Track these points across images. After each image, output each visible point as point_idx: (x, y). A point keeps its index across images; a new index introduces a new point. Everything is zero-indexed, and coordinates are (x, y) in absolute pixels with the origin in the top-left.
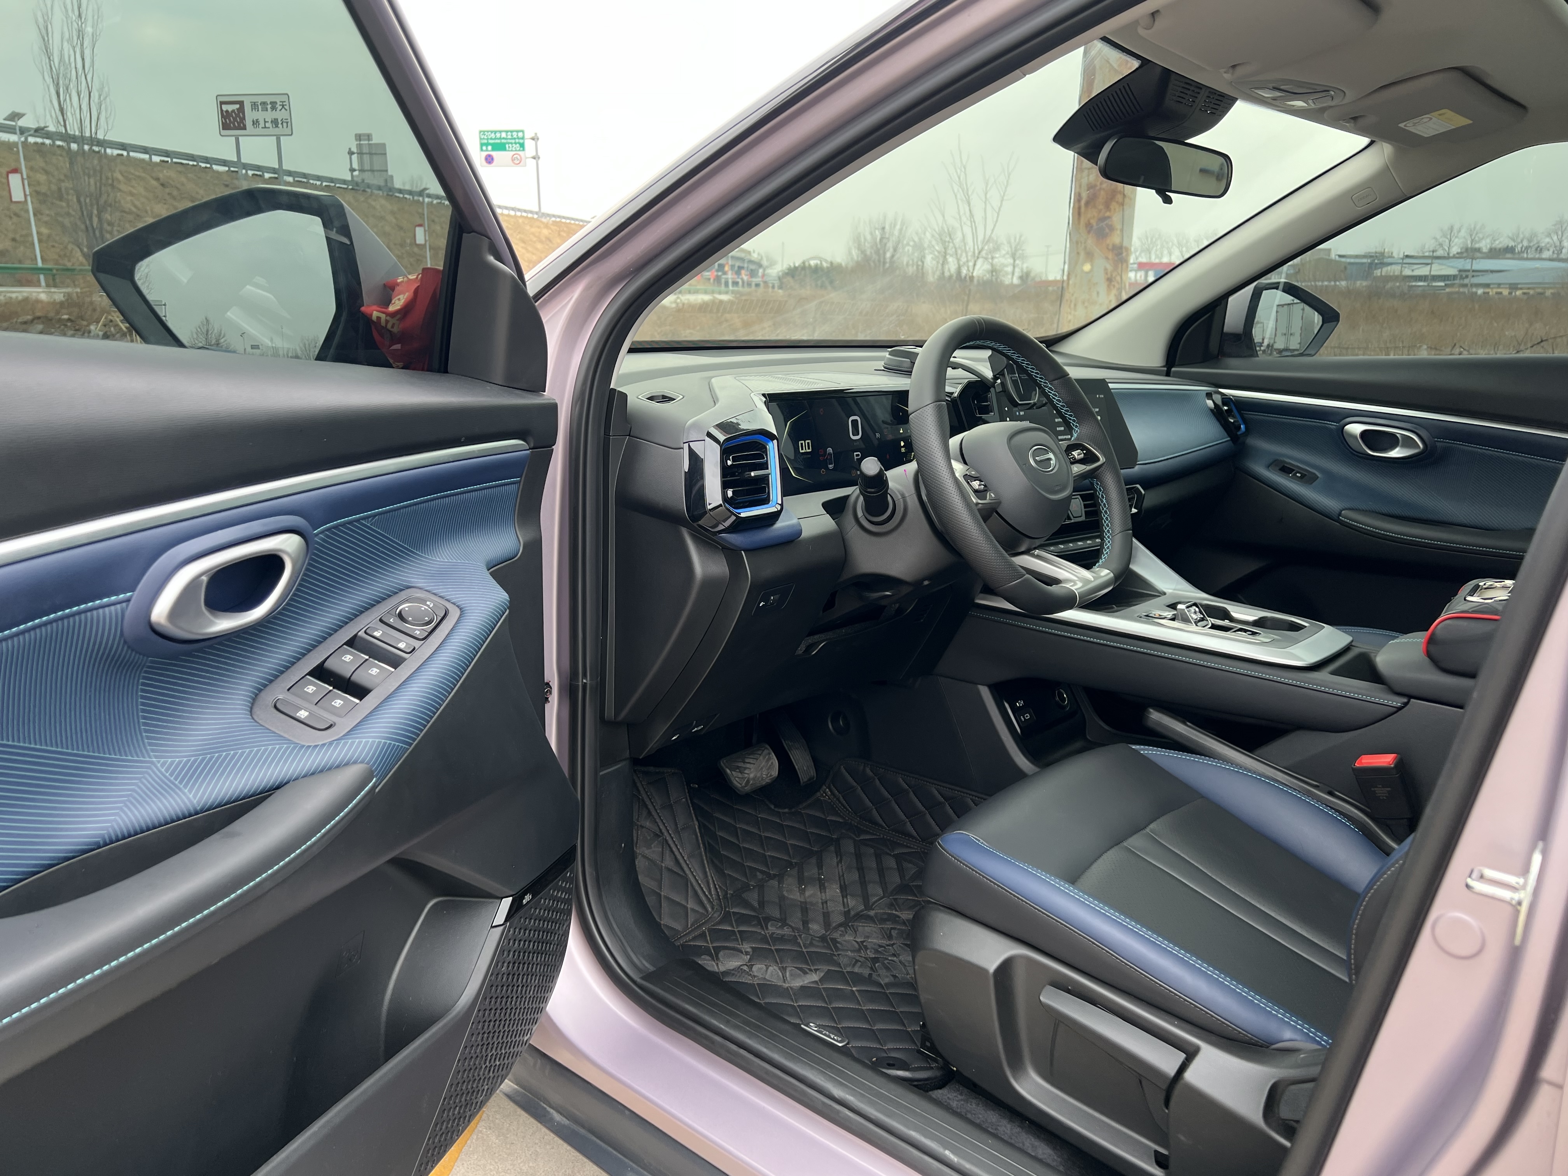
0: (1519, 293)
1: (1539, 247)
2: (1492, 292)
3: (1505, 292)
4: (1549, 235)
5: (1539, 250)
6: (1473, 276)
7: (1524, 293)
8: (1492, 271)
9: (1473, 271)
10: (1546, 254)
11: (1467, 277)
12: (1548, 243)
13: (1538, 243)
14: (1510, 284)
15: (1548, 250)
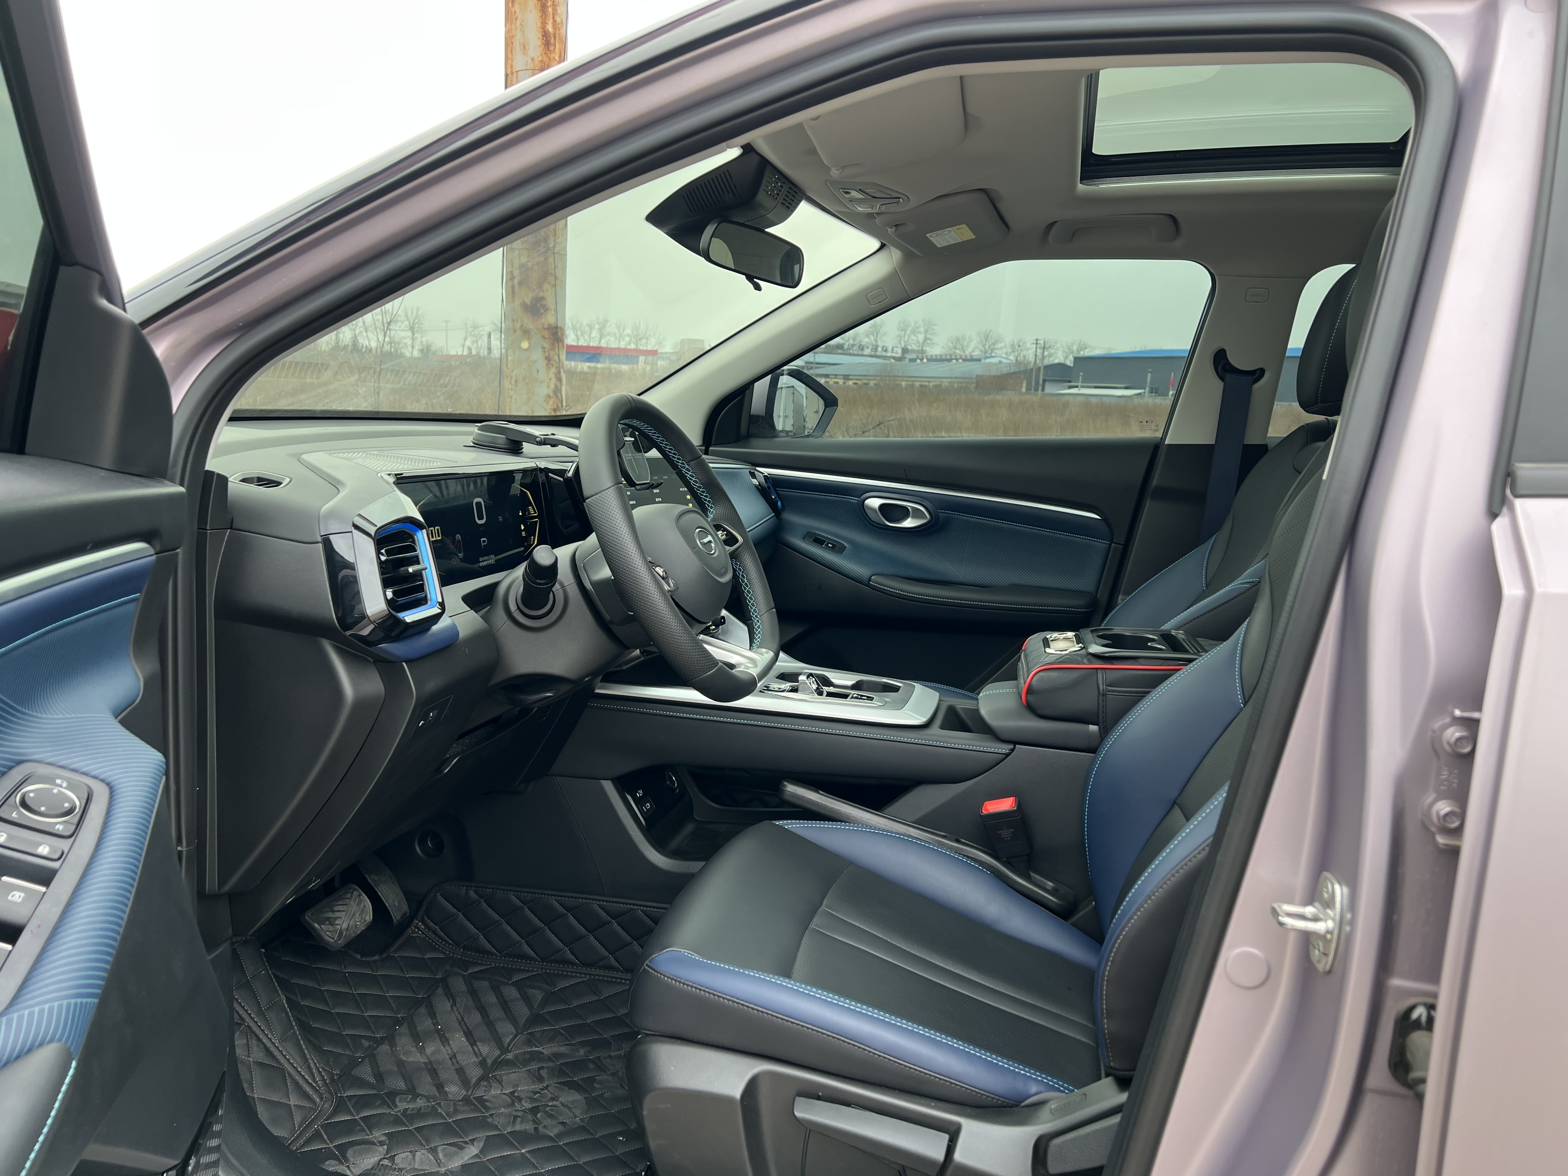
0: (851, 382)
1: (860, 345)
2: (831, 381)
3: (841, 382)
4: (867, 336)
5: (862, 348)
6: (816, 368)
7: (855, 384)
8: (830, 364)
9: (817, 363)
10: (867, 352)
11: (812, 368)
12: (868, 342)
13: (860, 342)
14: (844, 375)
15: (868, 348)
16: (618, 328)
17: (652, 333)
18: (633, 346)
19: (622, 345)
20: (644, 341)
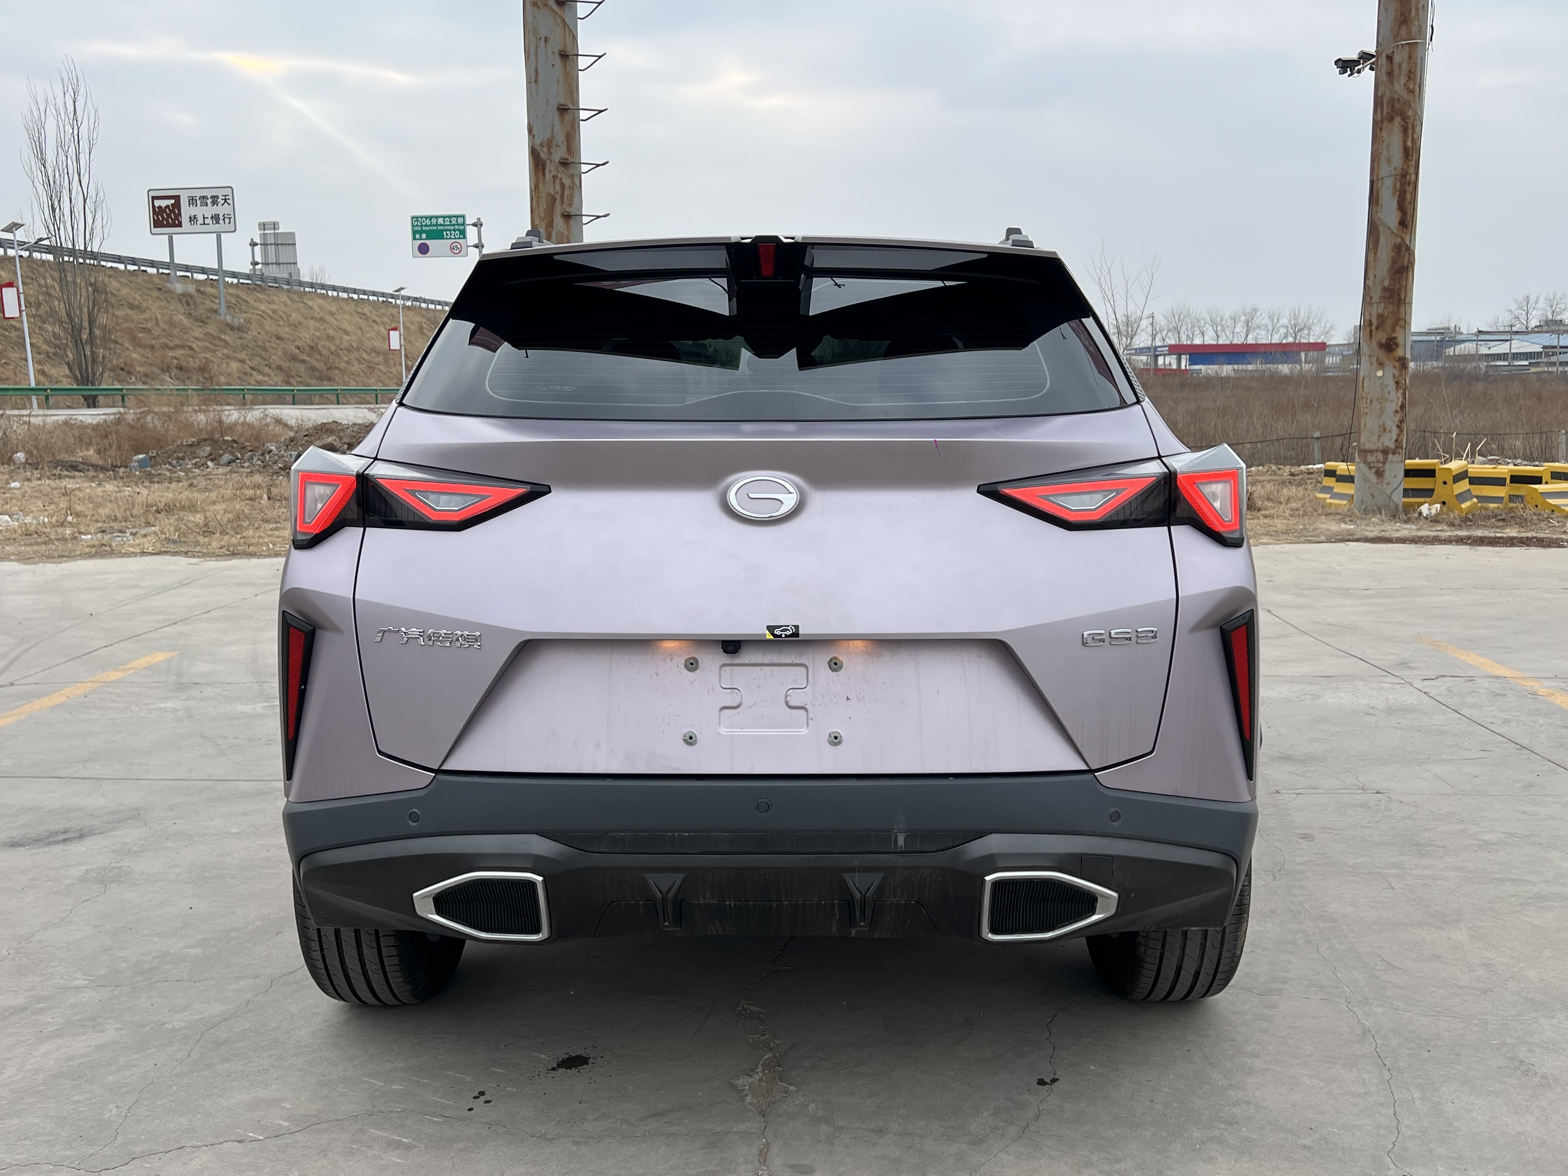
16: (1271, 318)
17: (1315, 321)
18: (1290, 340)
19: (1276, 339)
20: (1305, 332)
